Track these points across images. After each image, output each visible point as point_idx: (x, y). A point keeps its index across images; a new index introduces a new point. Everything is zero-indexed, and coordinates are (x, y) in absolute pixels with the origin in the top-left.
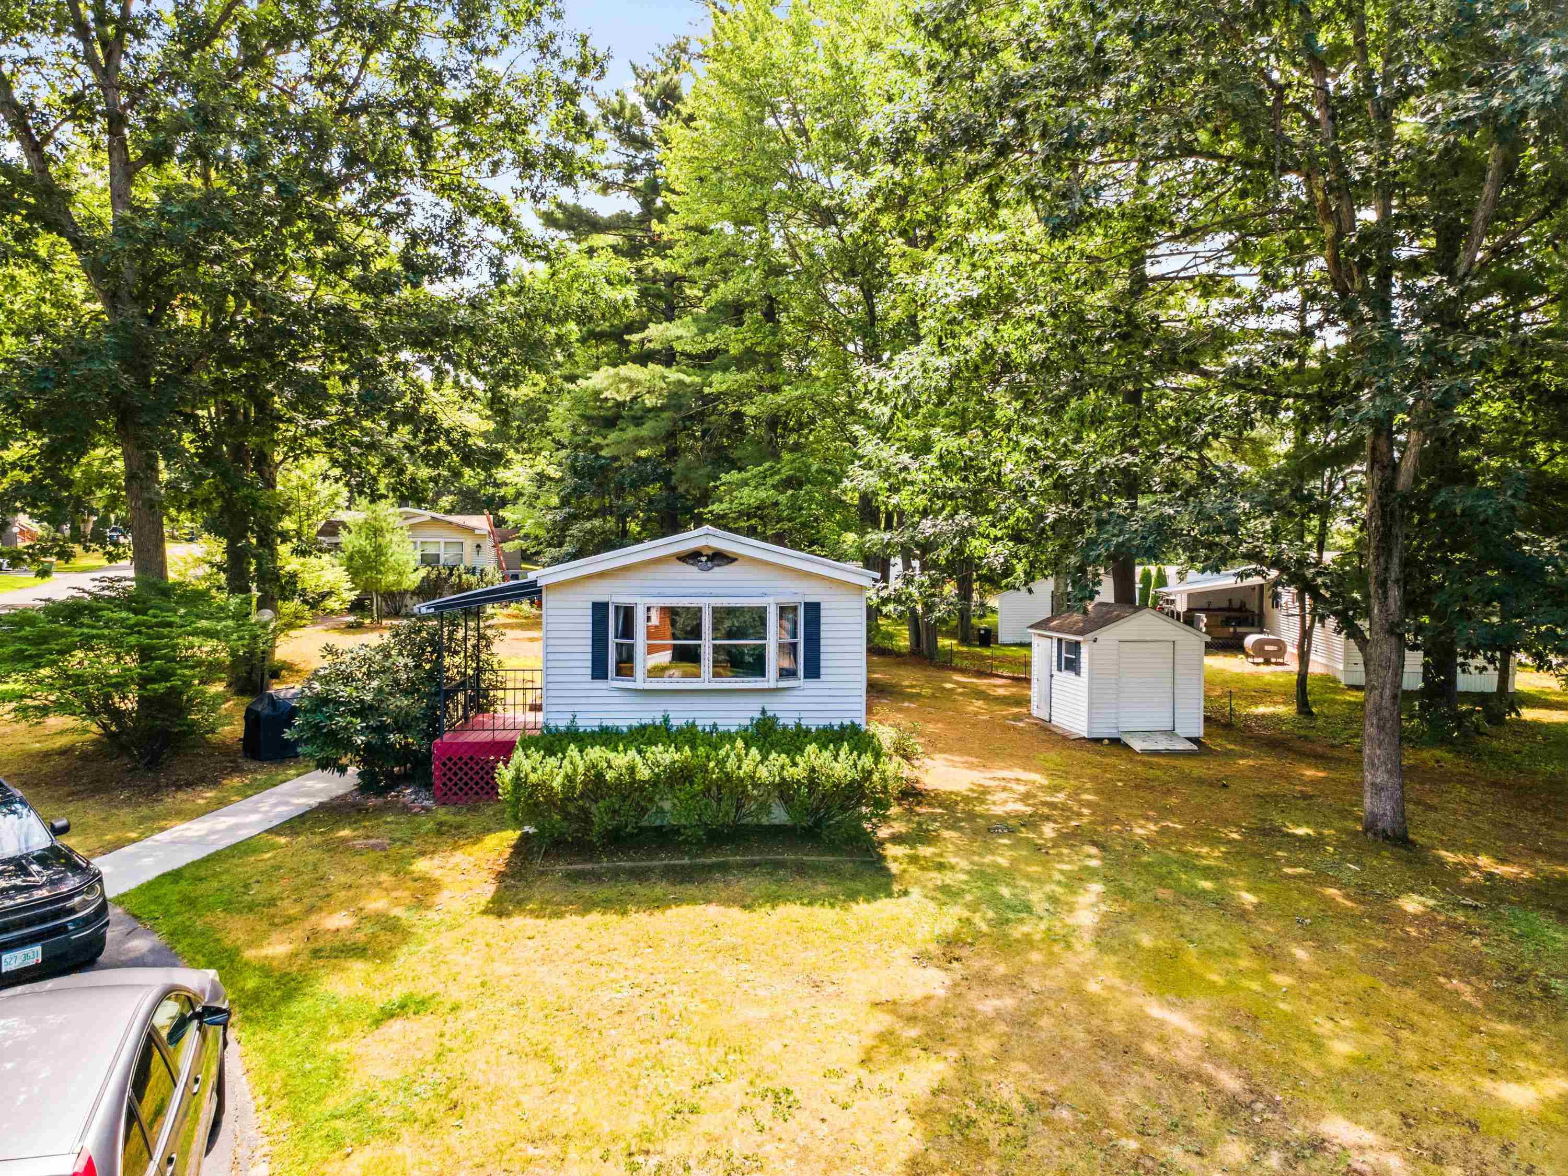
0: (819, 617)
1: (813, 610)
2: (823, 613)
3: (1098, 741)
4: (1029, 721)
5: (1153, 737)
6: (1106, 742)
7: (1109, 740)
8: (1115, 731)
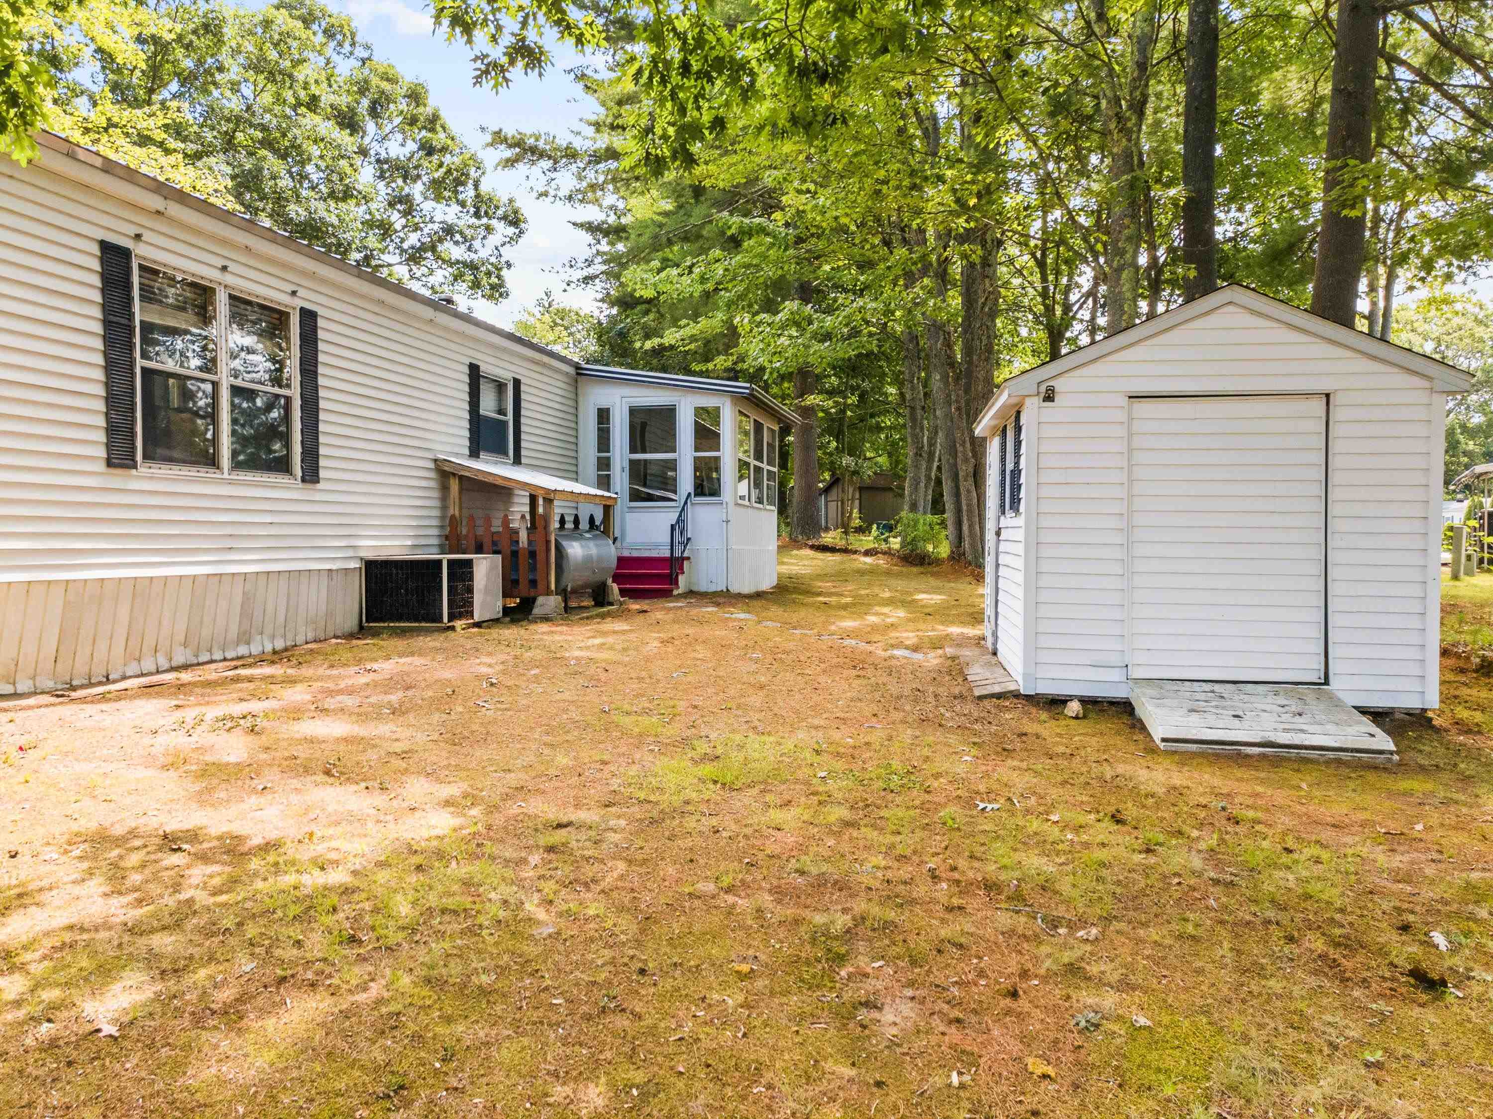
3: (1056, 703)
4: (949, 651)
5: (1235, 697)
6: (1074, 707)
7: (1089, 703)
8: (1116, 675)
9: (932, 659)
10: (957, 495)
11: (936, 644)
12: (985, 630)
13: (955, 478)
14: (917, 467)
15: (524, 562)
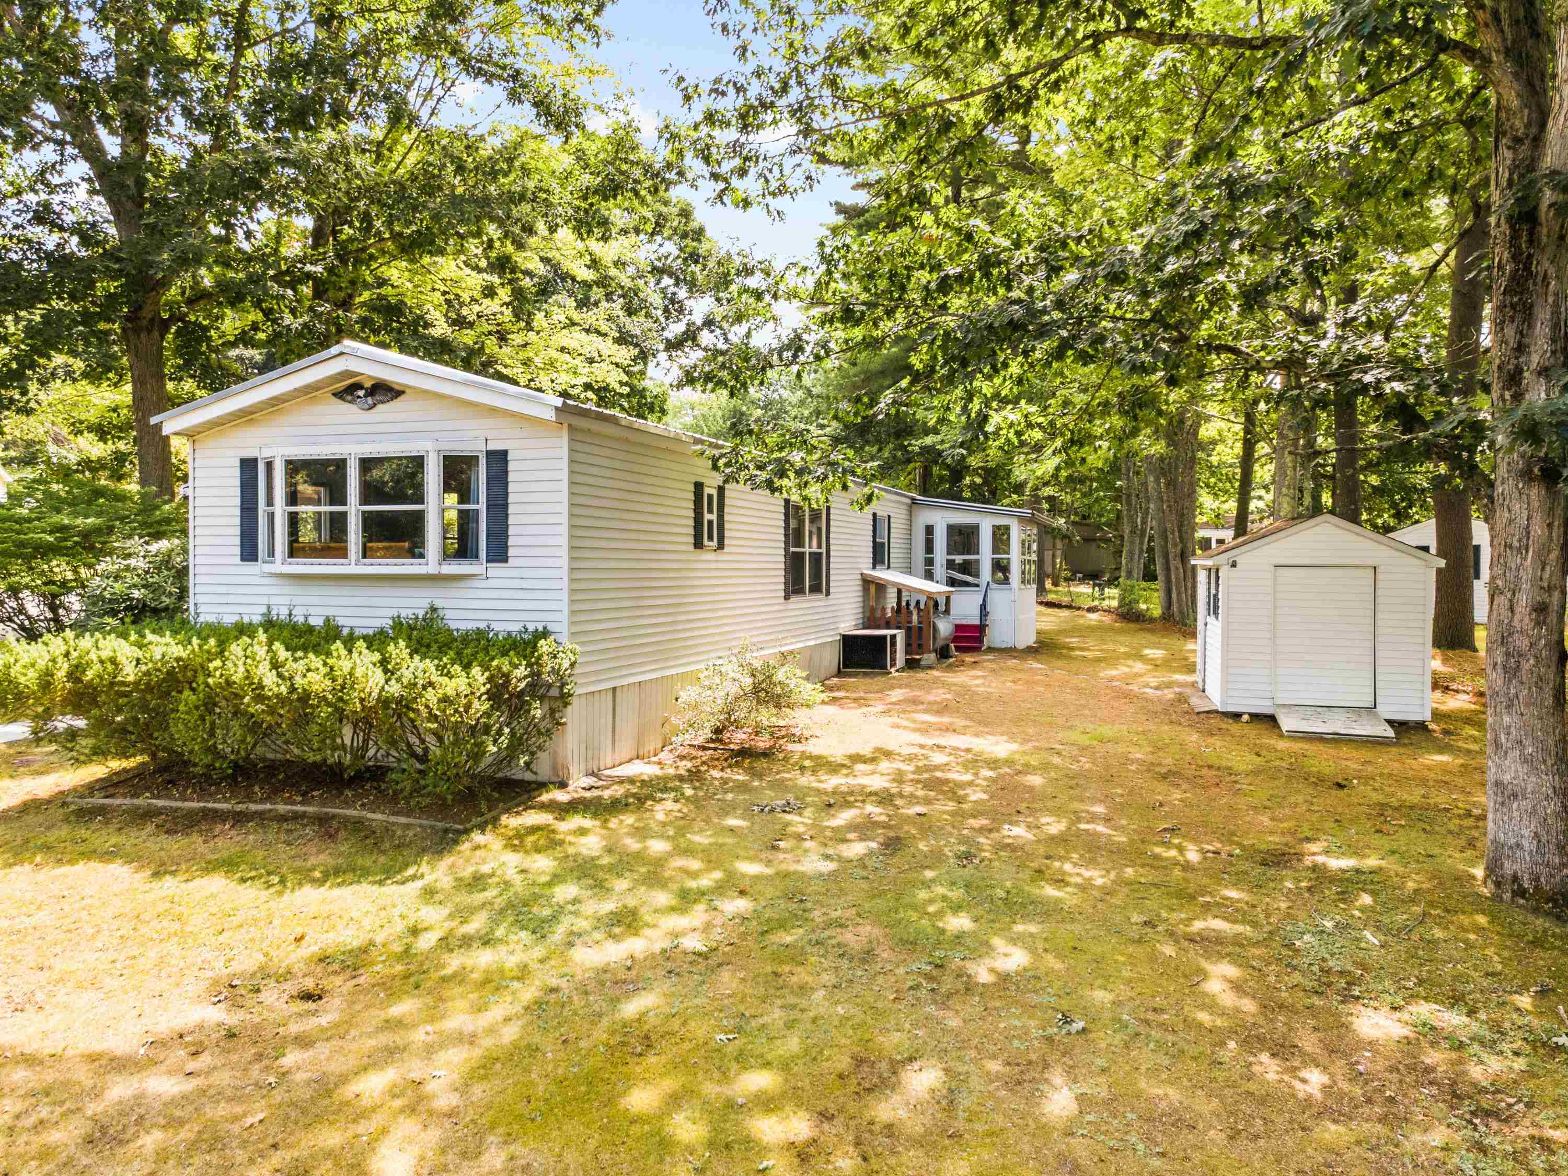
0: (506, 472)
1: (499, 459)
2: (511, 466)
3: (1237, 716)
4: (1177, 690)
5: (1327, 714)
6: (1245, 718)
7: (1252, 715)
8: (1268, 703)
9: (1169, 694)
10: (1168, 569)
11: (1169, 685)
12: (1196, 677)
13: (1166, 556)
14: (1132, 543)
15: (914, 634)
